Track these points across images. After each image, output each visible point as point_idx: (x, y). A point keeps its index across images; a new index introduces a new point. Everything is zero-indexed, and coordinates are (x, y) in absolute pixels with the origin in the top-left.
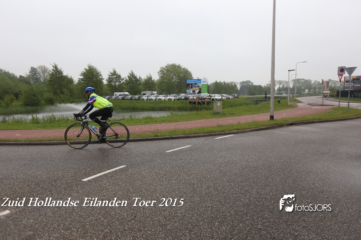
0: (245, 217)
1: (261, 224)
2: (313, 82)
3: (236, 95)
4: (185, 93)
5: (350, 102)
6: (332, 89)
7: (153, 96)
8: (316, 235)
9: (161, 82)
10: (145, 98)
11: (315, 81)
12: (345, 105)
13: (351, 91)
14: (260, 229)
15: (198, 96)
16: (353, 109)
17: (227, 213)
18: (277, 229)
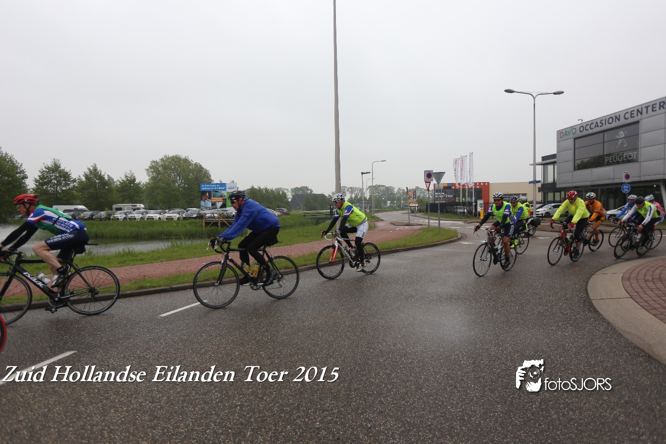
0: (296, 413)
1: (320, 420)
2: (396, 190)
3: (285, 210)
4: (199, 207)
5: (441, 219)
6: (420, 201)
7: (138, 212)
8: (396, 421)
9: (152, 188)
10: (120, 215)
11: (399, 189)
12: (435, 223)
13: (441, 204)
14: (318, 429)
15: (222, 212)
16: (444, 229)
17: (266, 411)
18: (342, 424)
